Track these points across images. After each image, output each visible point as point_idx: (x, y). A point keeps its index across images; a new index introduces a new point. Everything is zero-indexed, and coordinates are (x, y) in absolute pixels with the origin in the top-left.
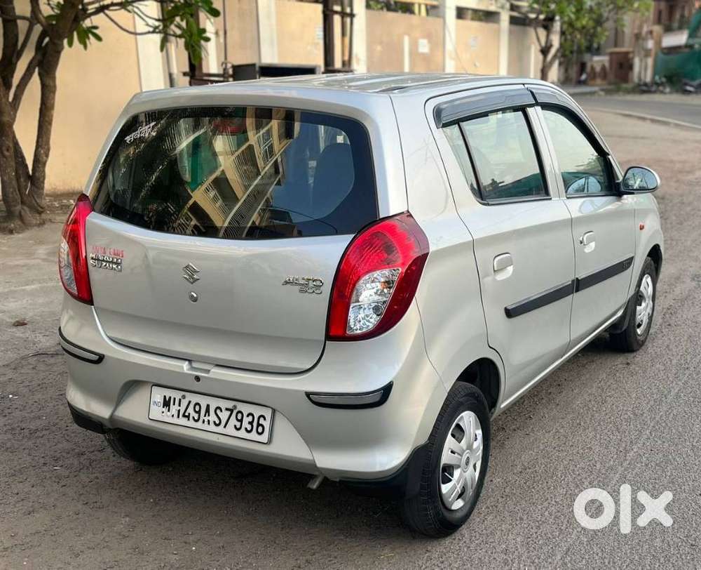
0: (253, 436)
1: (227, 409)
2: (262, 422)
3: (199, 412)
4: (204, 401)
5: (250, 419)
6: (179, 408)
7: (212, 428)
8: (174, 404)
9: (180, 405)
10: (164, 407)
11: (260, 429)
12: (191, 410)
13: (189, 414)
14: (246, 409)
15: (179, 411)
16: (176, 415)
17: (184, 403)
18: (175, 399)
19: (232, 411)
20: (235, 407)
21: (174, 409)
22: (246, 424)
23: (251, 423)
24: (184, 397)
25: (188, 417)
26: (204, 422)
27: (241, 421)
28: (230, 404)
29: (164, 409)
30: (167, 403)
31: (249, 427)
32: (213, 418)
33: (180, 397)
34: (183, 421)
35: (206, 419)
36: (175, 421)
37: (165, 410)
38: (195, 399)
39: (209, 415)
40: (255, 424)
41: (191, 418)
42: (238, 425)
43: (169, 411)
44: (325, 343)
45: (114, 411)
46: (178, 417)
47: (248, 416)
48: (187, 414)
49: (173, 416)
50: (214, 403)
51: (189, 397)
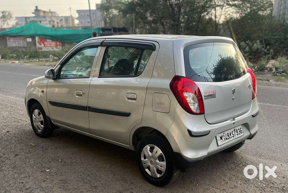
0: (241, 134)
2: (241, 130)
3: (229, 136)
4: (228, 132)
5: (239, 130)
7: (233, 138)
11: (241, 132)
12: (227, 136)
13: (227, 138)
14: (237, 128)
15: (225, 138)
16: (224, 140)
17: (225, 135)
18: (222, 136)
19: (235, 131)
22: (239, 133)
24: (224, 134)
27: (237, 132)
28: (234, 129)
29: (221, 141)
30: (221, 138)
32: (232, 135)
34: (227, 141)
35: (231, 137)
36: (225, 142)
42: (237, 134)
50: (231, 131)
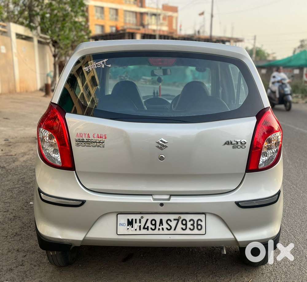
0: (196, 231)
1: (175, 220)
2: (199, 222)
3: (155, 225)
4: (157, 217)
5: (192, 222)
6: (140, 224)
7: (166, 232)
8: (136, 223)
9: (140, 223)
10: (128, 226)
11: (199, 227)
12: (149, 224)
13: (148, 227)
14: (188, 217)
15: (140, 226)
16: (138, 229)
17: (143, 221)
18: (136, 220)
19: (178, 220)
20: (180, 217)
21: (136, 226)
22: (189, 226)
23: (193, 225)
24: (143, 217)
25: (147, 229)
26: (159, 229)
27: (186, 225)
28: (176, 216)
29: (128, 227)
30: (130, 223)
31: (192, 227)
32: (165, 226)
33: (140, 218)
35: (161, 228)
37: (130, 227)
38: (150, 217)
39: (162, 225)
40: (195, 225)
41: (149, 229)
42: (184, 227)
43: (132, 227)
44: (245, 174)
45: (86, 235)
46: (140, 229)
47: (190, 221)
48: (146, 227)
49: (136, 230)
50: (165, 218)
51: (146, 217)
